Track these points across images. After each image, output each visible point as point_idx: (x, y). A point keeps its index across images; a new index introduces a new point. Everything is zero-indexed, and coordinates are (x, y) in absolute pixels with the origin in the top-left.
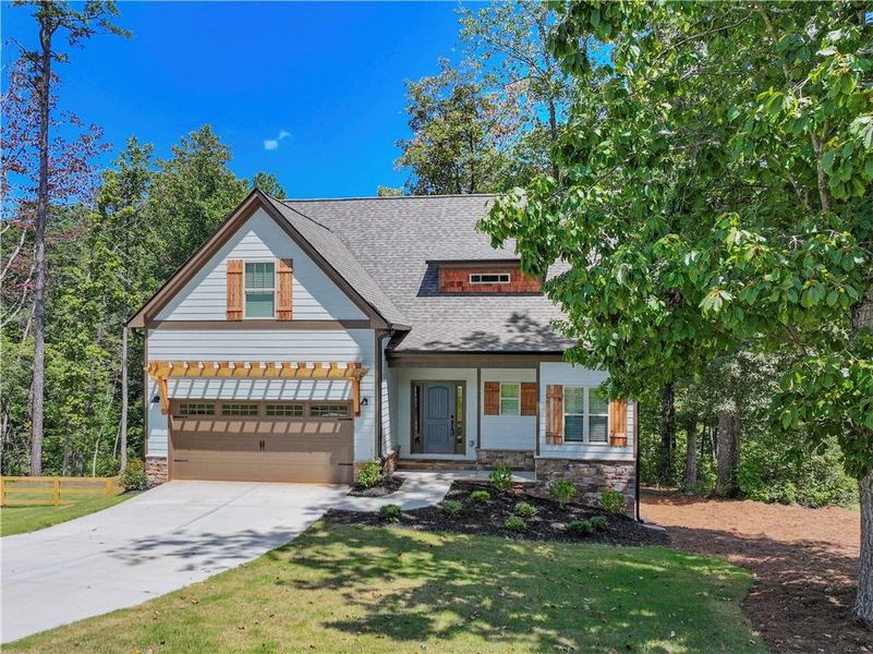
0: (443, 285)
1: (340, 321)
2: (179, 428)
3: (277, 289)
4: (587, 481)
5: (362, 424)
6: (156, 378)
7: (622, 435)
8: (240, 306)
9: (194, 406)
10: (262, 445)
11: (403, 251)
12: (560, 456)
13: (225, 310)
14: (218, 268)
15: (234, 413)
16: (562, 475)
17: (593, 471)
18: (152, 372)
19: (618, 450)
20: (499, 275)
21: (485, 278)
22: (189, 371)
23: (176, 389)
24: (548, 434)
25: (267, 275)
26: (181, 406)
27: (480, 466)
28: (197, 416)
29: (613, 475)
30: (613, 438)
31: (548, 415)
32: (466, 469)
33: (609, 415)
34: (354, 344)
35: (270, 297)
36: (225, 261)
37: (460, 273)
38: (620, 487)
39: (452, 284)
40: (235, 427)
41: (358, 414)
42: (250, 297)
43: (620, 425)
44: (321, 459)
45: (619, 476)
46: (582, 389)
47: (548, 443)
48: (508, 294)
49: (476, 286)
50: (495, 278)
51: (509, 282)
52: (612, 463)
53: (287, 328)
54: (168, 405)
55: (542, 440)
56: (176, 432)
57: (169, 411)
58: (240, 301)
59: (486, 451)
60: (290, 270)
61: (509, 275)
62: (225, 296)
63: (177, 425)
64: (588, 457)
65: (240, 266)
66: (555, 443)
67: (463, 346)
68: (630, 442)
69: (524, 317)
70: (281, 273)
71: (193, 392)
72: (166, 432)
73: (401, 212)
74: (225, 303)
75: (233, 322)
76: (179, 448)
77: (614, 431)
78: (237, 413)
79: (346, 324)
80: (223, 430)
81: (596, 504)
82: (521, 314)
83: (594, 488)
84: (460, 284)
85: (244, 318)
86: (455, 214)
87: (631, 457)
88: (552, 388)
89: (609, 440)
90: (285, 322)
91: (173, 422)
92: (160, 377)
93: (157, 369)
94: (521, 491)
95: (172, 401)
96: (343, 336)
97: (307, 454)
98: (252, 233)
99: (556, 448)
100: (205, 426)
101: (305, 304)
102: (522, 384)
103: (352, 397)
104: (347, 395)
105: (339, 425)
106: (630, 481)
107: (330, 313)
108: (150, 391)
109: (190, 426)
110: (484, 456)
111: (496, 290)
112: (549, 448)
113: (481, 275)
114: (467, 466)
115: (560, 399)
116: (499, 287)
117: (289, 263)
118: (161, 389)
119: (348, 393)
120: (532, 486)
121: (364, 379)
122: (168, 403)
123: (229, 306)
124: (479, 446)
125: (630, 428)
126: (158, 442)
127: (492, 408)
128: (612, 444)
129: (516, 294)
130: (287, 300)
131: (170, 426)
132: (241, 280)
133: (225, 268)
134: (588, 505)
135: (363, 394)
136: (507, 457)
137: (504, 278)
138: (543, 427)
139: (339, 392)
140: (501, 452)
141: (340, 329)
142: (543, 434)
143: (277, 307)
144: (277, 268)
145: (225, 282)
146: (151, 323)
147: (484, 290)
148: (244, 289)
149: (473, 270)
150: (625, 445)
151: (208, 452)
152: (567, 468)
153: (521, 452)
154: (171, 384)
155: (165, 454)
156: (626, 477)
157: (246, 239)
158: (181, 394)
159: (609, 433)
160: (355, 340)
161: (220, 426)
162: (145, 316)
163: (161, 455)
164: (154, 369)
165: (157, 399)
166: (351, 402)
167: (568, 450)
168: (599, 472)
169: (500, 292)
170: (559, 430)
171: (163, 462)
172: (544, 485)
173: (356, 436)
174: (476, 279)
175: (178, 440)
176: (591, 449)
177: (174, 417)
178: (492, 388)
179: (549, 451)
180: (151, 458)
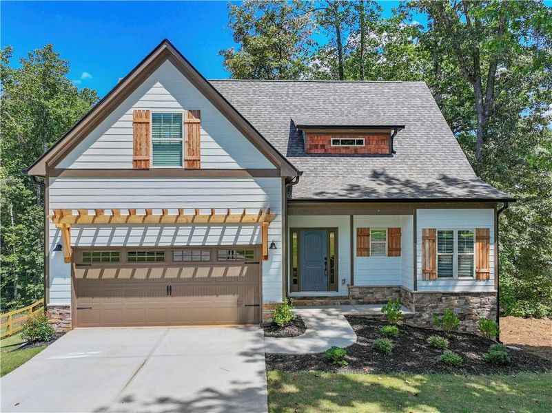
0: (309, 147)
1: (247, 170)
2: (82, 277)
3: (185, 139)
4: (457, 311)
5: (269, 267)
6: (61, 225)
7: (485, 270)
8: (147, 154)
9: (98, 254)
10: (169, 290)
11: (264, 120)
12: (434, 290)
13: (131, 159)
14: (124, 118)
15: (140, 260)
16: (436, 307)
17: (462, 302)
18: (57, 220)
19: (482, 283)
20: (356, 139)
21: (343, 142)
22: (96, 219)
23: (79, 236)
24: (424, 271)
25: (174, 126)
26: (84, 254)
27: (354, 301)
28: (101, 264)
29: (479, 305)
30: (478, 273)
31: (424, 256)
32: (341, 304)
33: (474, 254)
34: (261, 191)
35: (178, 147)
36: (131, 111)
37: (323, 137)
38: (485, 314)
39: (316, 147)
40: (141, 273)
41: (266, 258)
42: (158, 147)
43: (484, 262)
44: (228, 301)
45: (482, 306)
46: (452, 231)
47: (424, 280)
48: (363, 155)
49: (336, 148)
50: (352, 142)
51: (364, 145)
52: (477, 295)
53: (195, 177)
54: (71, 252)
55: (419, 276)
56: (78, 279)
57: (72, 259)
58: (147, 150)
59: (360, 288)
60: (198, 120)
61: (364, 139)
62: (131, 145)
63: (80, 273)
64: (457, 290)
65: (147, 116)
66: (430, 280)
67: (349, 195)
68: (492, 277)
69: (382, 174)
70: (189, 123)
71: (98, 240)
72: (69, 280)
73: (254, 91)
74: (131, 152)
75: (140, 170)
76: (82, 296)
77: (478, 268)
78: (143, 260)
79: (254, 173)
80: (128, 276)
81: (464, 330)
82: (380, 171)
83: (463, 317)
84: (323, 146)
85: (151, 166)
86: (301, 94)
87: (493, 289)
88: (428, 231)
89: (475, 275)
90: (193, 170)
91: (75, 270)
92: (64, 225)
93: (62, 216)
94: (402, 322)
95: (75, 249)
96: (251, 183)
97: (214, 297)
98: (158, 84)
99: (431, 283)
100: (109, 273)
101: (212, 153)
102: (389, 229)
103: (260, 242)
104: (255, 239)
105: (246, 269)
106: (492, 309)
107: (238, 162)
108: (51, 240)
109: (93, 273)
110: (356, 292)
111: (353, 152)
112: (424, 283)
113: (340, 139)
114: (342, 301)
115: (434, 241)
116: (356, 149)
117: (197, 114)
118: (64, 237)
119: (256, 237)
120: (411, 317)
121: (272, 225)
122: (71, 251)
123: (135, 154)
124: (352, 284)
125: (492, 265)
126: (60, 291)
127: (364, 251)
128: (478, 279)
129: (369, 155)
130: (194, 150)
131: (73, 274)
132: (147, 130)
133: (131, 118)
134: (458, 331)
135: (271, 239)
136: (376, 292)
137: (360, 142)
138: (419, 266)
139: (247, 237)
140: (371, 288)
141: (247, 177)
142: (419, 271)
143: (185, 156)
144: (185, 118)
145: (131, 131)
146: (53, 171)
147: (343, 151)
148: (151, 139)
149: (334, 134)
150: (488, 279)
151: (112, 299)
152: (441, 300)
153: (389, 288)
154: (75, 232)
155: (69, 303)
156: (488, 306)
157: (152, 91)
158: (86, 242)
159: (475, 269)
160: (262, 188)
161: (125, 273)
162: (47, 163)
163: (64, 304)
164: (58, 216)
165: (59, 248)
166: (260, 247)
167: (441, 285)
168: (467, 303)
169: (355, 154)
170: (434, 268)
171: (66, 311)
172: (420, 316)
173: (264, 279)
174: (335, 142)
175: (81, 288)
176: (459, 283)
177: (77, 265)
178: (363, 233)
179: (426, 286)
180: (53, 307)
